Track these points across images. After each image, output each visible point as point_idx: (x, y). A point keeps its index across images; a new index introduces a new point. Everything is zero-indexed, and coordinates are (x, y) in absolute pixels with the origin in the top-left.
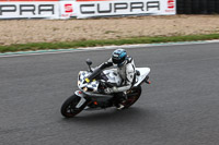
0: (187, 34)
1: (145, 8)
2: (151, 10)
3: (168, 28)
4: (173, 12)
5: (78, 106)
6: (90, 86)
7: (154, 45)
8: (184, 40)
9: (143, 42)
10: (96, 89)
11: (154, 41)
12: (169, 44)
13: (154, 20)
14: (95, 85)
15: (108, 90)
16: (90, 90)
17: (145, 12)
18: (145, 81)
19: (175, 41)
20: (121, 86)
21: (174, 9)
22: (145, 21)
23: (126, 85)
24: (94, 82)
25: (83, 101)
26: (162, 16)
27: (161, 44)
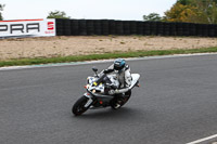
0: (67, 55)
1: (25, 30)
2: (31, 32)
3: (48, 50)
4: (53, 33)
5: (86, 106)
6: (98, 89)
7: (34, 66)
8: (64, 61)
9: (24, 64)
10: (103, 91)
11: (34, 63)
12: (49, 65)
13: (34, 42)
14: (101, 88)
15: (112, 92)
16: (98, 91)
17: (25, 33)
18: (136, 85)
19: (55, 62)
20: (119, 88)
21: (54, 30)
22: (25, 43)
23: (125, 87)
24: (101, 85)
25: (90, 101)
26: (42, 38)
27: (42, 65)
